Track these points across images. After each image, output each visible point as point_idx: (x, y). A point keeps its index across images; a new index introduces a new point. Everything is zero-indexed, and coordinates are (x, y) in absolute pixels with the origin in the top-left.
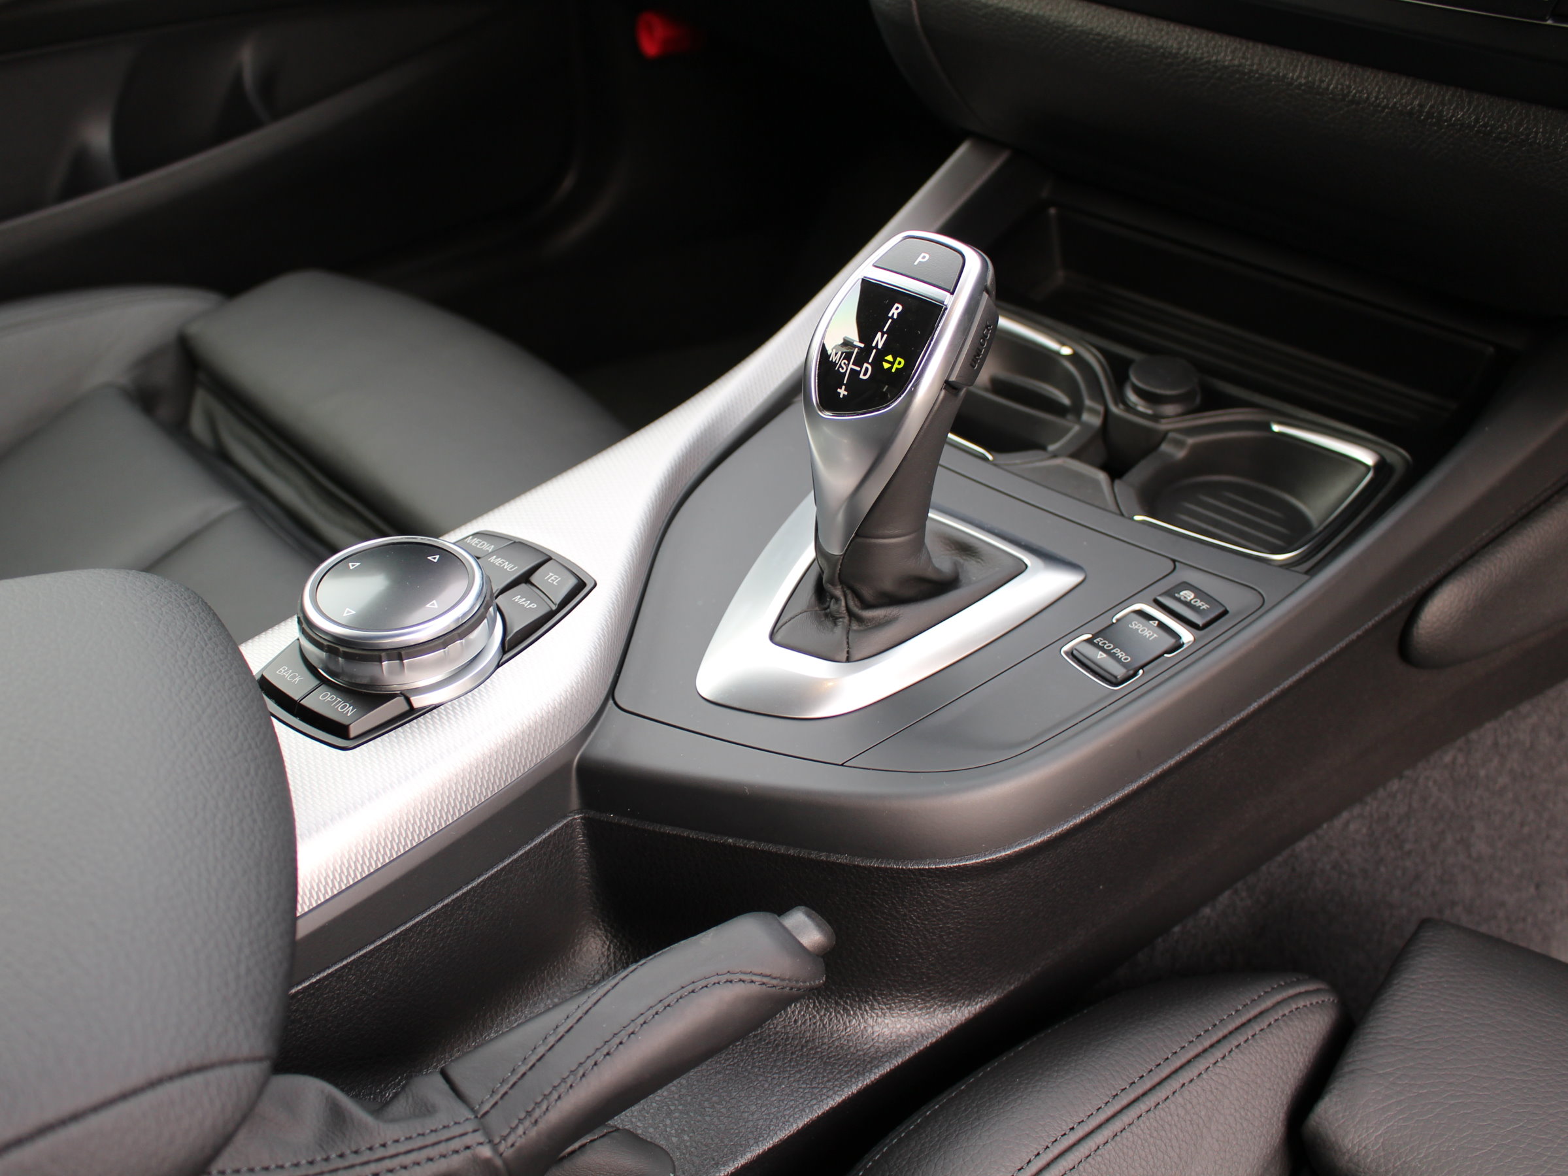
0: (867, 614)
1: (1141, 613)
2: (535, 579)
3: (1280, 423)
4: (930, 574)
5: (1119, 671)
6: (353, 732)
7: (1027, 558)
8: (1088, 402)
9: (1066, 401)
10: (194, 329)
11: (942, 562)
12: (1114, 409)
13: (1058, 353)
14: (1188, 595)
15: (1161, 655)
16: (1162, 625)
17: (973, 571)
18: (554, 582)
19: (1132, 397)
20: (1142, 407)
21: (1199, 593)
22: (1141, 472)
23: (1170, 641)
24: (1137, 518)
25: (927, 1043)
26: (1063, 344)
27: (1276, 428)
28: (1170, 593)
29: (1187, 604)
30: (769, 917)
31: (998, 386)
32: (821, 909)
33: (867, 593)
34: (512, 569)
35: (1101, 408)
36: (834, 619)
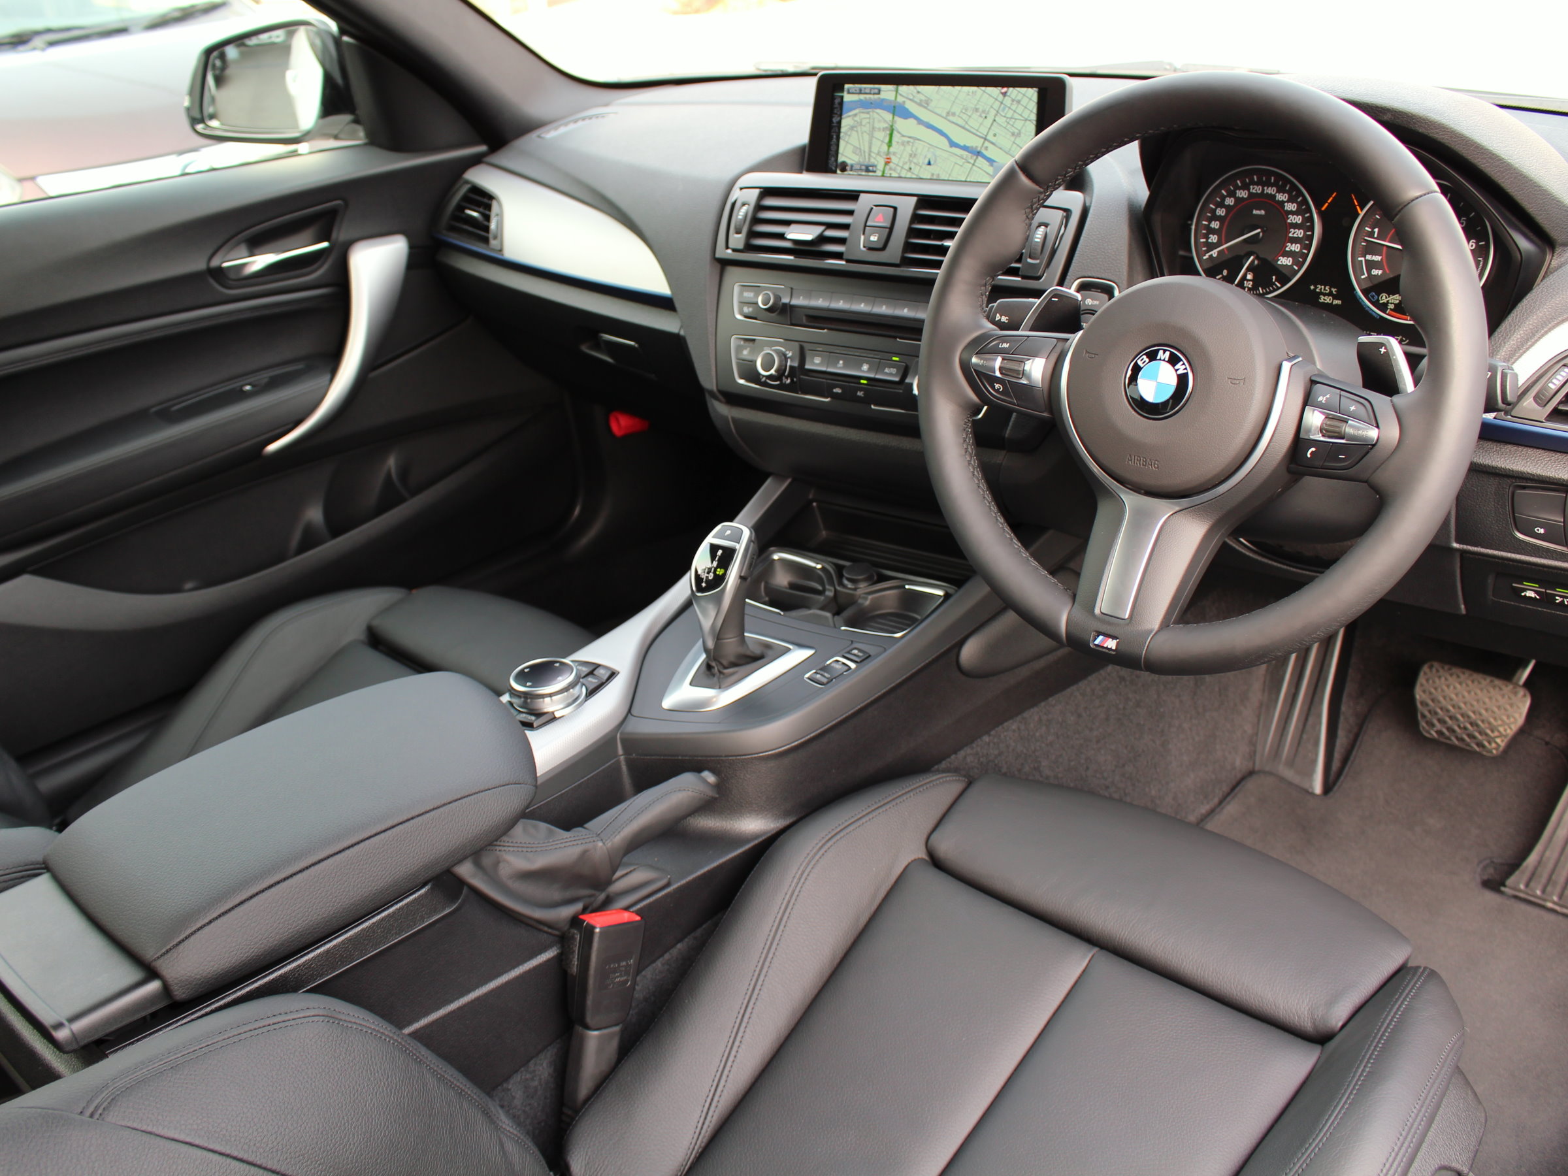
0: (726, 671)
1: (837, 661)
2: (595, 672)
3: (908, 584)
4: (748, 653)
5: (825, 680)
6: (535, 725)
7: (791, 647)
8: (827, 587)
9: (820, 588)
10: (375, 623)
11: (757, 651)
12: (838, 588)
13: (815, 568)
14: (855, 652)
15: (842, 673)
16: (843, 664)
17: (770, 653)
18: (601, 672)
19: (846, 582)
20: (850, 585)
21: (860, 650)
22: (847, 613)
23: (846, 668)
24: (843, 628)
25: (769, 835)
26: (818, 563)
27: (907, 587)
28: (849, 652)
29: (855, 655)
30: (696, 774)
31: (792, 586)
32: (713, 771)
33: (725, 663)
34: (585, 670)
35: (832, 589)
36: (714, 675)
